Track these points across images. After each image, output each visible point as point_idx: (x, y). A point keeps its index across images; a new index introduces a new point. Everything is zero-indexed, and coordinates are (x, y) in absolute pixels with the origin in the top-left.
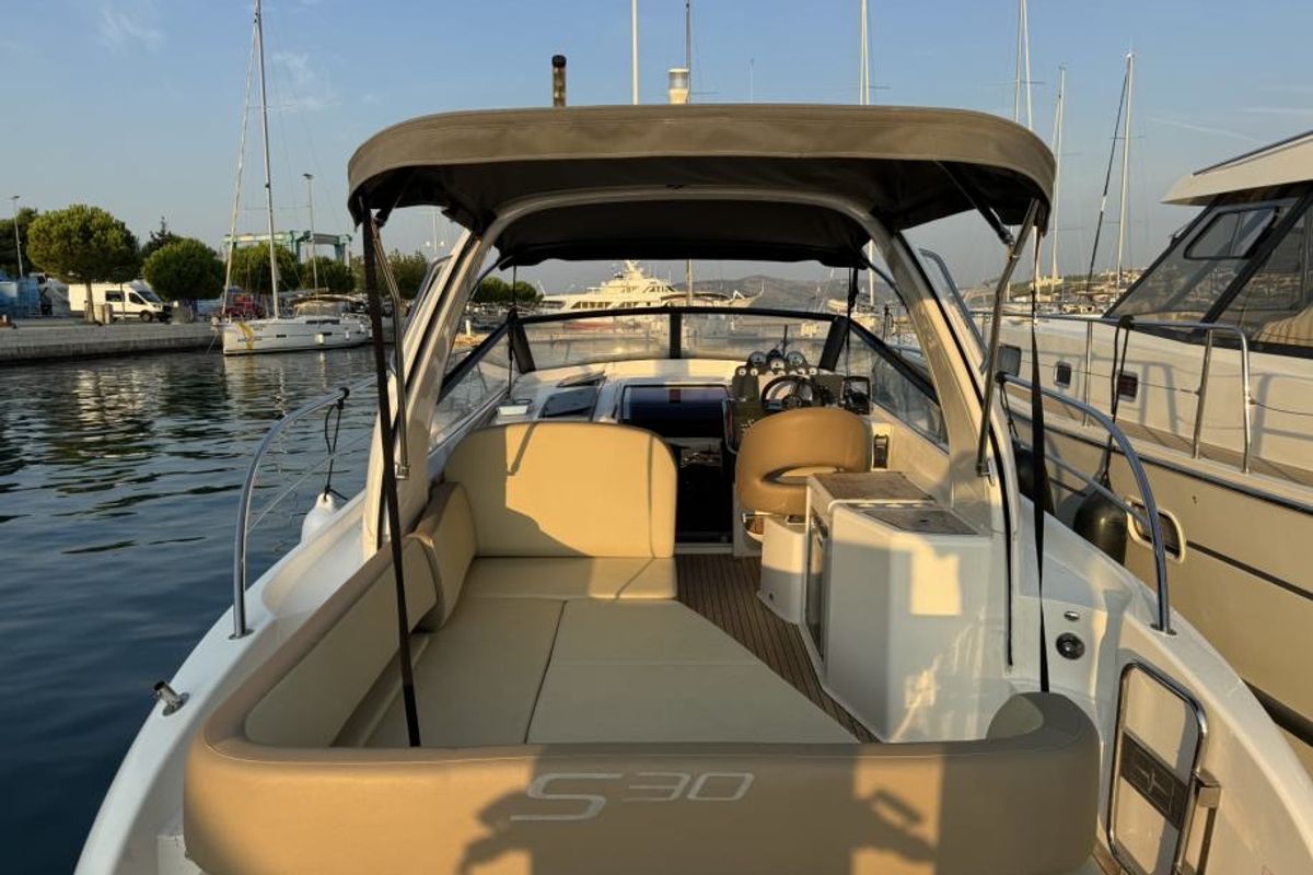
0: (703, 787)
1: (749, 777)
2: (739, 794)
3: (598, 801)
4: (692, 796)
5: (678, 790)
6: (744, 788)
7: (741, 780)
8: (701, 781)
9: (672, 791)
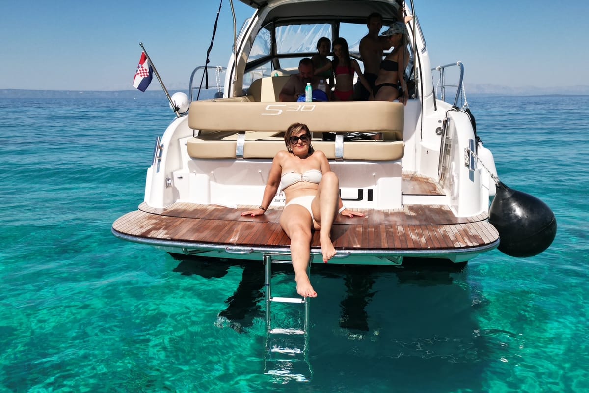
0: (304, 108)
1: (314, 106)
2: (312, 110)
3: (281, 111)
4: (302, 110)
5: (299, 108)
6: (313, 108)
7: (313, 106)
8: (304, 107)
9: (297, 109)
